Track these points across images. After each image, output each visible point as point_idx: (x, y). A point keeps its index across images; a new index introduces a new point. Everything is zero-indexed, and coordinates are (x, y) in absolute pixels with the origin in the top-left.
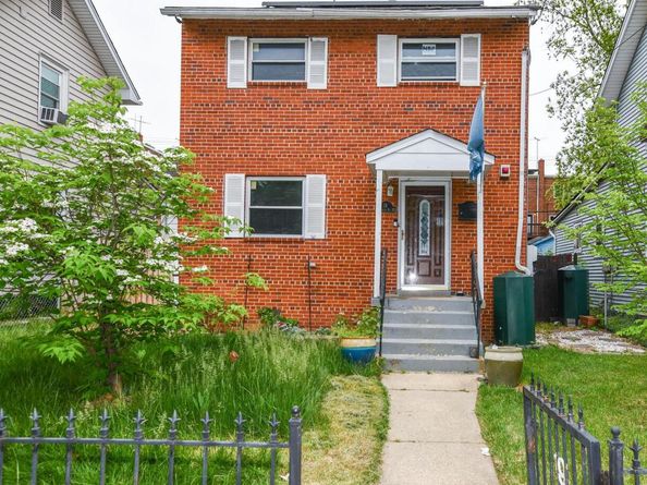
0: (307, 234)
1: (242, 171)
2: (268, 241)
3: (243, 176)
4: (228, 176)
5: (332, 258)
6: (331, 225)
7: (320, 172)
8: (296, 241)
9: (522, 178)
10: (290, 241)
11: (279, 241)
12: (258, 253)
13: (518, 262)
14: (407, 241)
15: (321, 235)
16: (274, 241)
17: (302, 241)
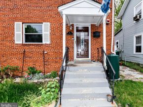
0: (44, 42)
1: (21, 21)
2: (30, 45)
3: (21, 23)
4: (16, 23)
5: (53, 50)
6: (52, 39)
7: (48, 22)
8: (40, 45)
9: (113, 24)
10: (38, 45)
11: (34, 45)
12: (27, 49)
13: (112, 50)
14: (77, 44)
15: (48, 43)
16: (33, 45)
17: (42, 45)
